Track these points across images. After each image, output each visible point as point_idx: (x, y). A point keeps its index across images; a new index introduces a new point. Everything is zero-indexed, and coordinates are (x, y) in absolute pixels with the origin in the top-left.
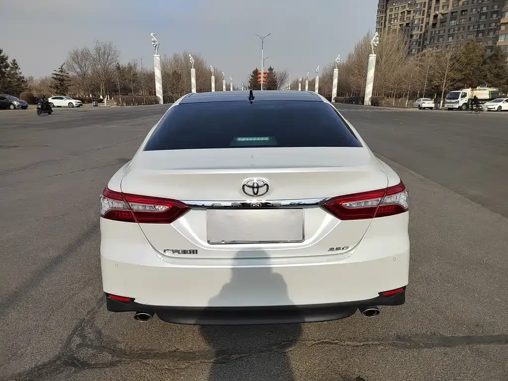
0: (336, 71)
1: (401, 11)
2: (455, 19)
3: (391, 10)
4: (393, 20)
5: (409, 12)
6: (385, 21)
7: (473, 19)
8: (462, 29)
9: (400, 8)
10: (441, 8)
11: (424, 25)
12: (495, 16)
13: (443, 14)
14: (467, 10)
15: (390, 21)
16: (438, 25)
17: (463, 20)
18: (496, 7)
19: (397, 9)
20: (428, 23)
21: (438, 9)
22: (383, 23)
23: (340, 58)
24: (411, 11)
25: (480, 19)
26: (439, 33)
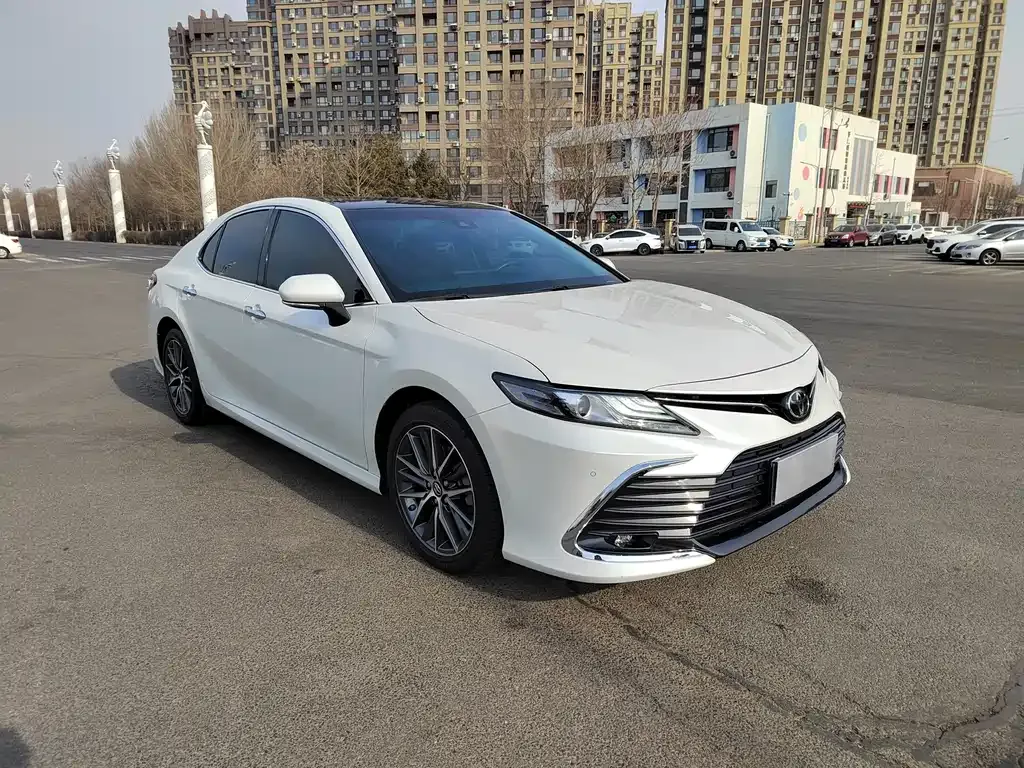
0: (114, 175)
1: (219, 65)
2: (323, 94)
3: (200, 60)
4: (207, 81)
5: (237, 70)
6: (192, 80)
7: (352, 99)
8: (339, 113)
9: (217, 59)
10: (296, 71)
11: (272, 97)
12: (385, 98)
13: (302, 84)
14: (340, 83)
15: (202, 82)
16: (298, 102)
17: (338, 100)
18: (384, 84)
19: (212, 60)
20: (279, 97)
21: (293, 74)
22: (188, 84)
23: (119, 148)
24: (239, 69)
25: (364, 101)
26: (303, 117)
